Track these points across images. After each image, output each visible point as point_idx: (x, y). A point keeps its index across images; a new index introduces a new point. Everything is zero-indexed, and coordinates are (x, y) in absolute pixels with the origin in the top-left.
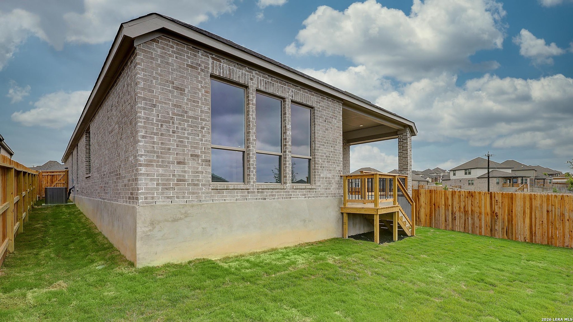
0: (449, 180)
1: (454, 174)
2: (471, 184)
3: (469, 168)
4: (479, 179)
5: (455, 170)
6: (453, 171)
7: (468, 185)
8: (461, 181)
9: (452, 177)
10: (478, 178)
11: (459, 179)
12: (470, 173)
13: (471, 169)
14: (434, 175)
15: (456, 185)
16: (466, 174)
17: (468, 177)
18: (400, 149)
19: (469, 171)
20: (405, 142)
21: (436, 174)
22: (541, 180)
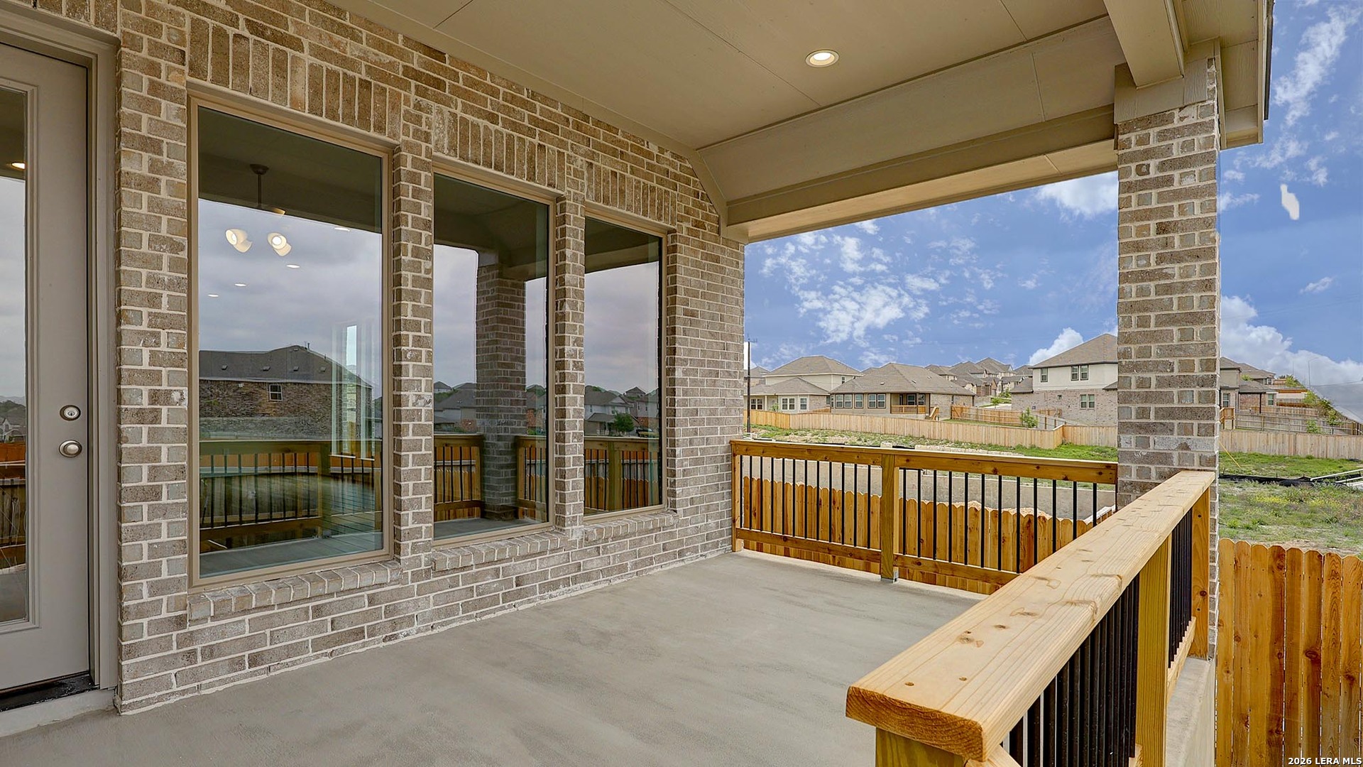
0: (1029, 393)
1: (1044, 379)
2: (1088, 405)
3: (1083, 363)
4: (1110, 392)
5: (1047, 368)
6: (1041, 368)
7: (1079, 406)
8: (1060, 396)
9: (1037, 385)
10: (1107, 390)
11: (1056, 391)
12: (1084, 377)
13: (1088, 365)
14: (983, 376)
15: (1050, 407)
16: (1074, 377)
17: (1079, 385)
18: (1137, 247)
19: (1082, 370)
20: (1190, 183)
21: (987, 376)
22: (1249, 395)
